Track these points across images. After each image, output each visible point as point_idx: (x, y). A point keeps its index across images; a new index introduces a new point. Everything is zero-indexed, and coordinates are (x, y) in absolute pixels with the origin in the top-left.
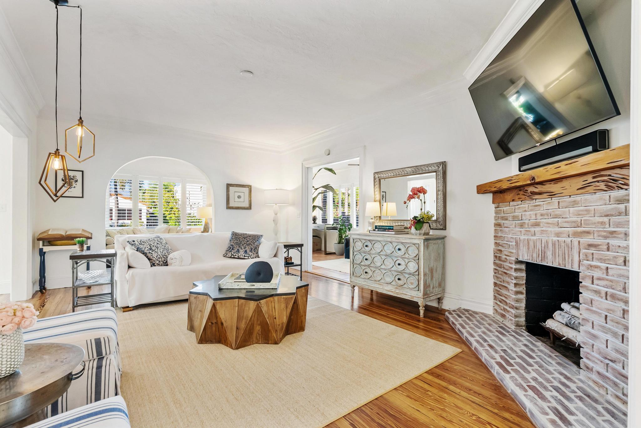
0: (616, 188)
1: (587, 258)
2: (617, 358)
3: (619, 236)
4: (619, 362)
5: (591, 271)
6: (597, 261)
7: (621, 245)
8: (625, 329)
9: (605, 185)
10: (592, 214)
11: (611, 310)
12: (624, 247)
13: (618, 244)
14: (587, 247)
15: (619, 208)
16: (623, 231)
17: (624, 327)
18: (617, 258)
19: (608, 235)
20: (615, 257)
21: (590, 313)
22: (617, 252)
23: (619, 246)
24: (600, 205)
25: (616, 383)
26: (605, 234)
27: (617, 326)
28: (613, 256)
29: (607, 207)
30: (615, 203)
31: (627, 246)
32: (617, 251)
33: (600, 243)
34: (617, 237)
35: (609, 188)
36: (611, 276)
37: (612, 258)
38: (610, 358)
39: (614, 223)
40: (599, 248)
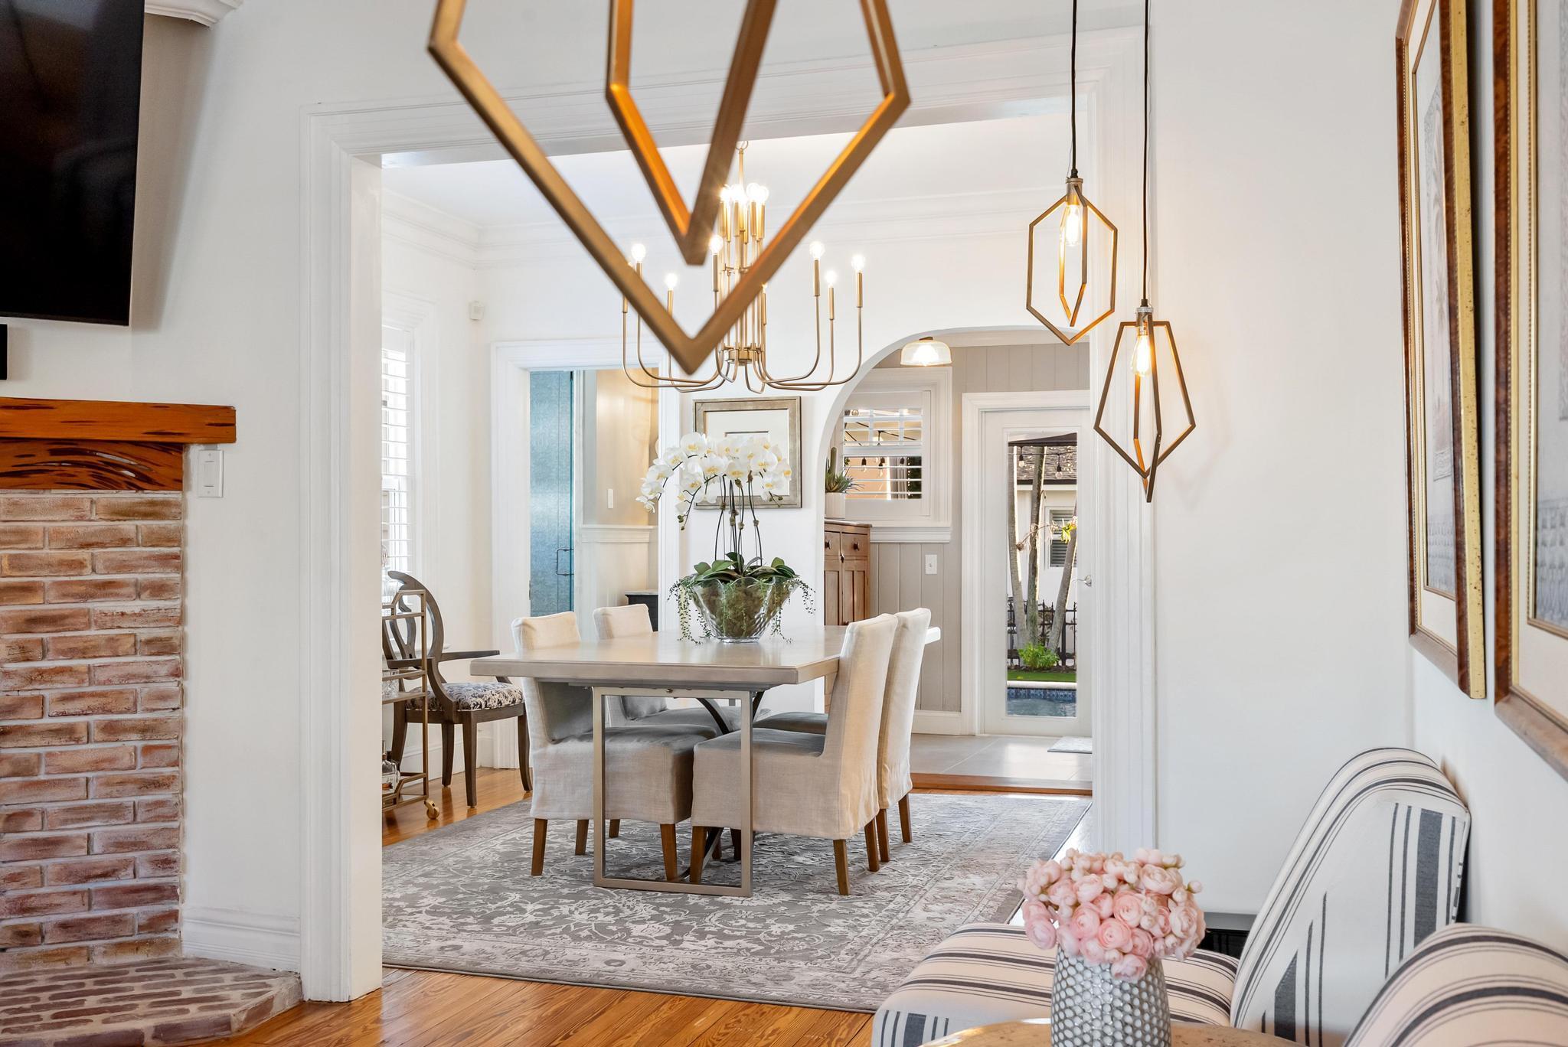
0: (124, 485)
1: (27, 655)
2: (119, 861)
3: (123, 591)
4: (126, 868)
5: (40, 684)
6: (61, 657)
7: (127, 611)
8: (140, 788)
9: (92, 476)
10: (38, 541)
11: (104, 761)
12: (135, 614)
13: (120, 610)
14: (24, 627)
15: (123, 530)
16: (133, 580)
17: (138, 786)
18: (118, 640)
19: (92, 590)
20: (113, 639)
21: (37, 792)
22: (119, 627)
23: (123, 614)
24: (63, 521)
25: (117, 919)
26: (83, 588)
27: (121, 790)
28: (107, 637)
29: (87, 527)
30: (108, 517)
31: (143, 612)
32: (119, 625)
33: (66, 613)
34: (117, 595)
35: (101, 483)
36: (104, 684)
37: (104, 642)
38: (99, 872)
39: (108, 564)
40: (63, 625)
